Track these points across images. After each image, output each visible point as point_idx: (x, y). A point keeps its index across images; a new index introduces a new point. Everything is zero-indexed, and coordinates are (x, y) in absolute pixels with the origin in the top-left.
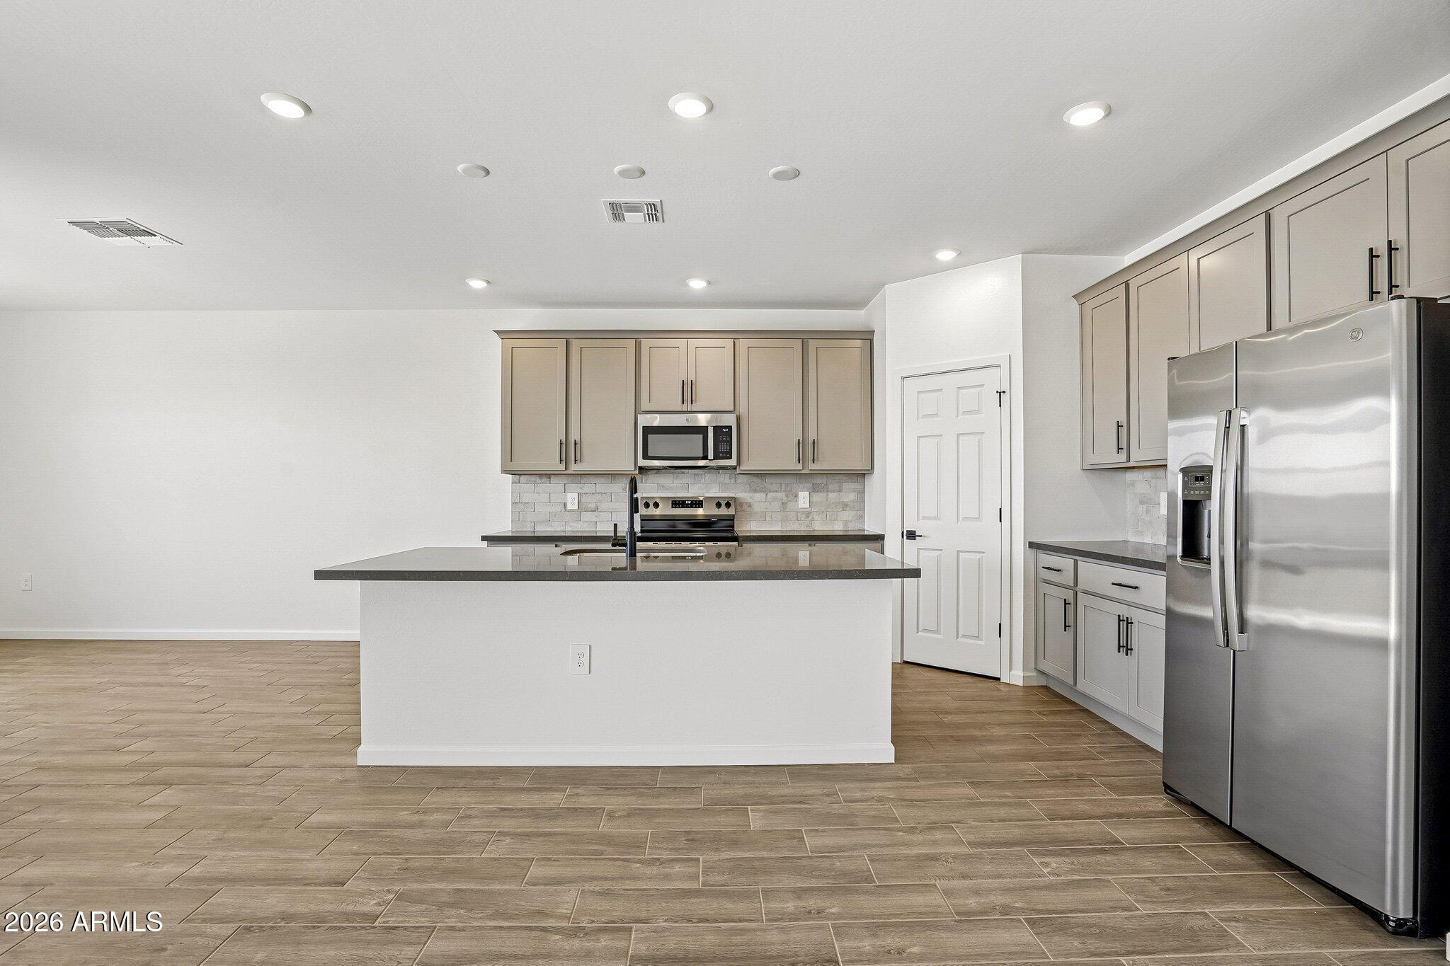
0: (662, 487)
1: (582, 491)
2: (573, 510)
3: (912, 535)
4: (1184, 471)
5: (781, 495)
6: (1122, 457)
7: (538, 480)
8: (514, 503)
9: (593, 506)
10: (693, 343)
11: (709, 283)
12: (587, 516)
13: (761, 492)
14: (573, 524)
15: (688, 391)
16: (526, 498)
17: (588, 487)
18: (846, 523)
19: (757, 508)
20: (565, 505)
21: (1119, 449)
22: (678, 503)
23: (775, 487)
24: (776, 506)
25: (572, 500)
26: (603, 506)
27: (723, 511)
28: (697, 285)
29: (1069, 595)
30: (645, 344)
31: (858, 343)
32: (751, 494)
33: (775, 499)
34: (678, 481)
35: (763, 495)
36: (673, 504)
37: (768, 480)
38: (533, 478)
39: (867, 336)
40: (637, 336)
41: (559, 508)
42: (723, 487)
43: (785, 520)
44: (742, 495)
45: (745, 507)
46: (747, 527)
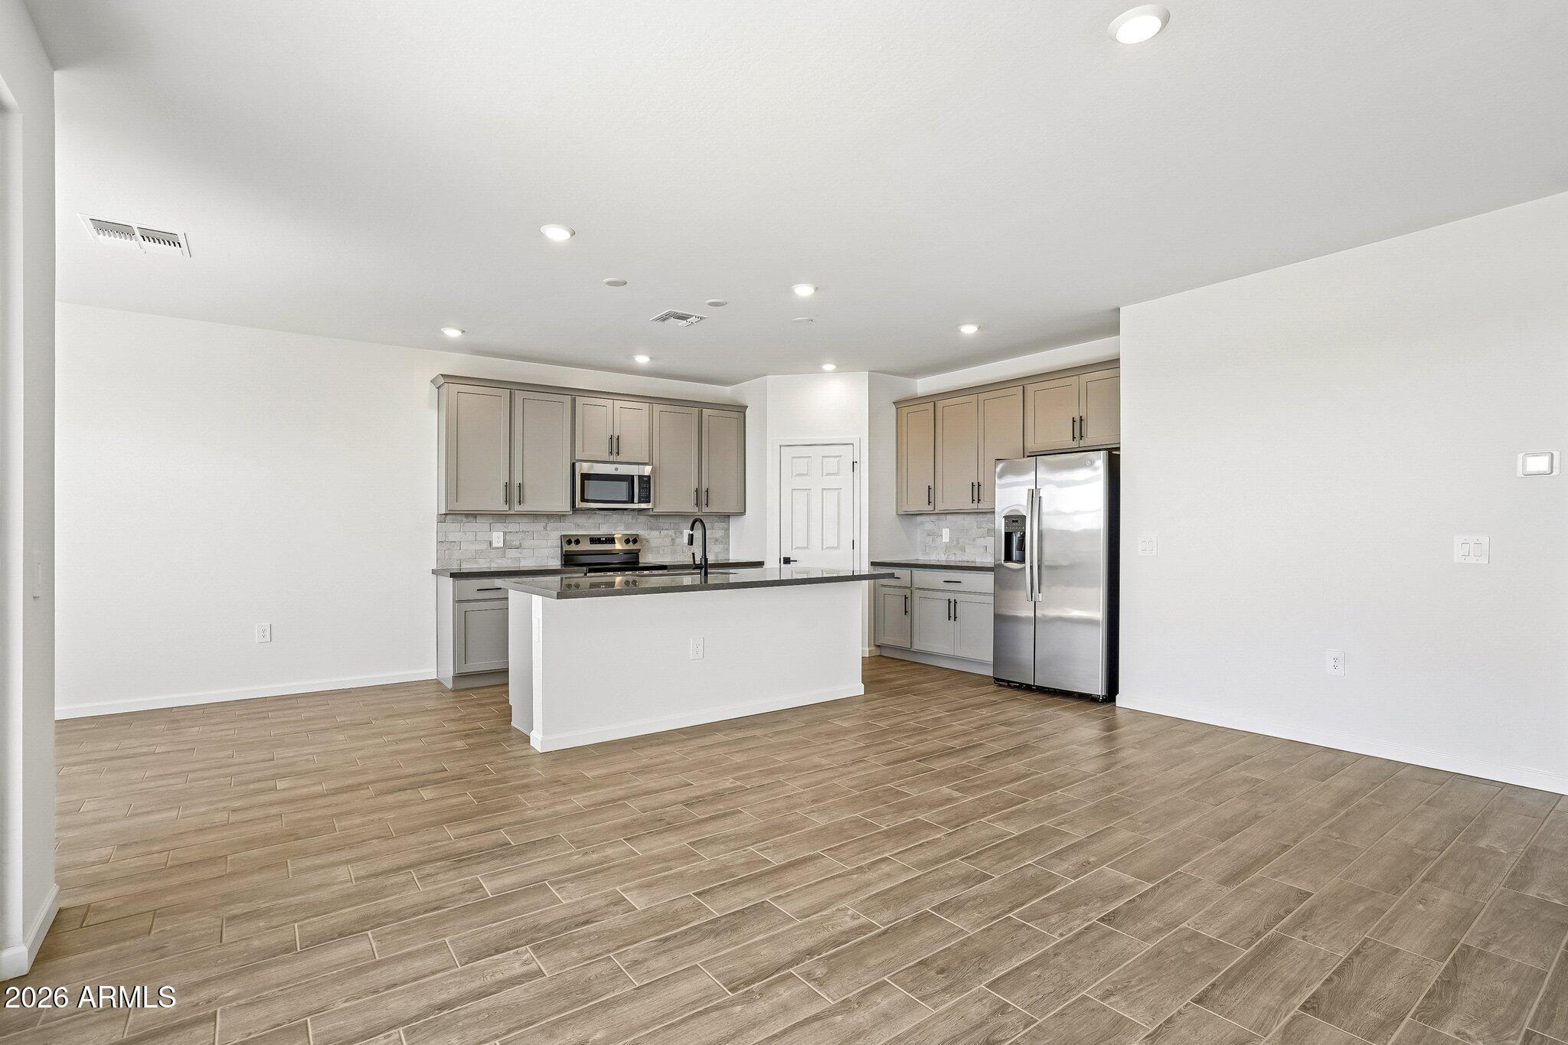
0: (578, 526)
1: (506, 530)
2: (498, 548)
3: (787, 561)
4: (1006, 517)
5: (671, 532)
6: (931, 508)
7: (465, 520)
8: (439, 542)
9: (517, 543)
10: (618, 404)
11: (651, 358)
12: (512, 553)
13: (656, 529)
14: (500, 561)
15: (615, 445)
16: (451, 538)
17: (512, 527)
18: (716, 554)
19: (654, 543)
20: (491, 543)
21: (929, 502)
22: (595, 540)
23: (666, 526)
24: (668, 541)
25: (497, 538)
26: (526, 543)
27: (631, 546)
28: (642, 360)
29: (908, 592)
30: (580, 401)
31: (735, 415)
32: (648, 532)
33: (666, 536)
34: (591, 521)
35: (658, 533)
36: (591, 541)
37: (662, 520)
38: (459, 518)
39: (741, 409)
40: (574, 393)
41: (484, 546)
42: (627, 526)
43: (674, 552)
44: (642, 532)
45: (644, 543)
46: (646, 559)
